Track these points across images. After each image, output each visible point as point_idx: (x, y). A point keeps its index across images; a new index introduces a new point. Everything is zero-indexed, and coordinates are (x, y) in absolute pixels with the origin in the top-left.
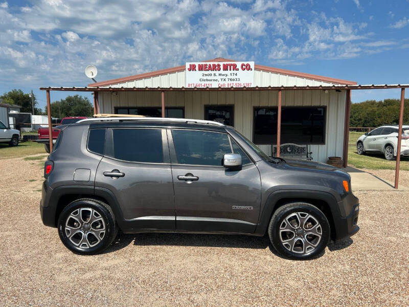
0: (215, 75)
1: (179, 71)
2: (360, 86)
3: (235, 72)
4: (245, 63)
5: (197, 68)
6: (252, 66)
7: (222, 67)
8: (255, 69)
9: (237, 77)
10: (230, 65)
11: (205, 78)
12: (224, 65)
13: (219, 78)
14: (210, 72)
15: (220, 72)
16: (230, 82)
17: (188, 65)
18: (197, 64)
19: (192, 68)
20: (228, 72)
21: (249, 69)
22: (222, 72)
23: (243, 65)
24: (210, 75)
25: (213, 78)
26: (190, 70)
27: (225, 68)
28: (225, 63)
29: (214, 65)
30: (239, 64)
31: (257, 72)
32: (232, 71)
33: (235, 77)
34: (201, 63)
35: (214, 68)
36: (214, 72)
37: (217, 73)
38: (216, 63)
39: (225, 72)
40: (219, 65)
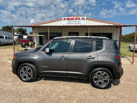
0: (72, 22)
1: (60, 20)
2: (124, 25)
3: (79, 20)
4: (83, 17)
5: (66, 19)
6: (85, 19)
7: (75, 19)
8: (87, 19)
9: (80, 22)
10: (78, 18)
11: (69, 23)
12: (75, 18)
13: (74, 23)
14: (71, 21)
15: (74, 21)
16: (77, 24)
17: (63, 18)
18: (66, 18)
19: (65, 19)
20: (77, 21)
21: (84, 19)
22: (75, 20)
23: (82, 18)
24: (71, 22)
25: (71, 23)
26: (64, 20)
27: (76, 19)
28: (76, 17)
29: (72, 18)
30: (81, 18)
31: (87, 21)
32: (78, 20)
33: (79, 22)
34: (68, 18)
35: (72, 19)
36: (72, 21)
37: (73, 21)
38: (73, 18)
39: (76, 21)
40: (74, 18)
